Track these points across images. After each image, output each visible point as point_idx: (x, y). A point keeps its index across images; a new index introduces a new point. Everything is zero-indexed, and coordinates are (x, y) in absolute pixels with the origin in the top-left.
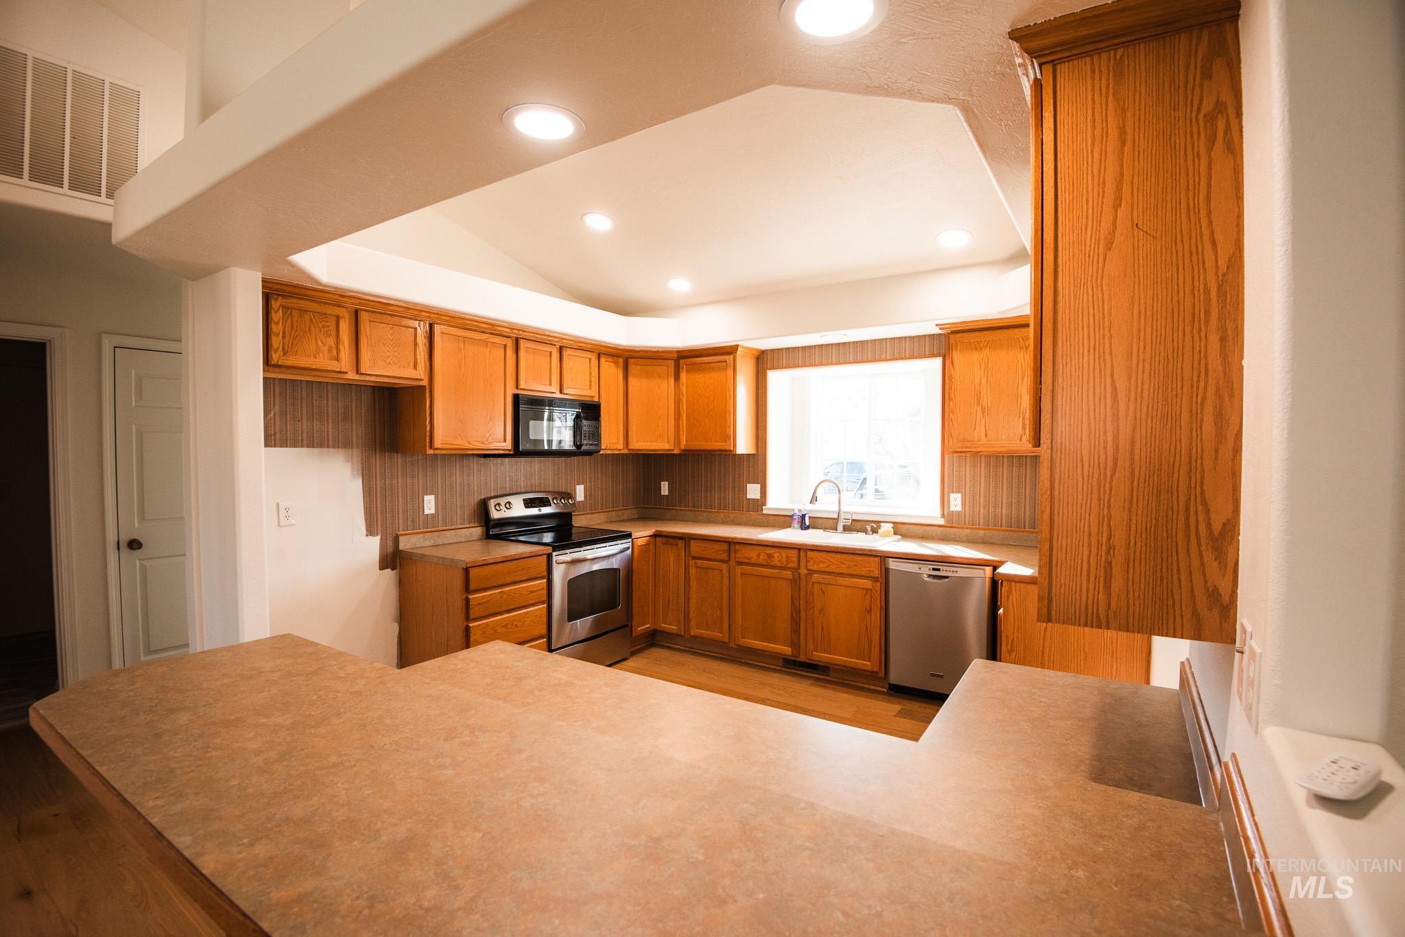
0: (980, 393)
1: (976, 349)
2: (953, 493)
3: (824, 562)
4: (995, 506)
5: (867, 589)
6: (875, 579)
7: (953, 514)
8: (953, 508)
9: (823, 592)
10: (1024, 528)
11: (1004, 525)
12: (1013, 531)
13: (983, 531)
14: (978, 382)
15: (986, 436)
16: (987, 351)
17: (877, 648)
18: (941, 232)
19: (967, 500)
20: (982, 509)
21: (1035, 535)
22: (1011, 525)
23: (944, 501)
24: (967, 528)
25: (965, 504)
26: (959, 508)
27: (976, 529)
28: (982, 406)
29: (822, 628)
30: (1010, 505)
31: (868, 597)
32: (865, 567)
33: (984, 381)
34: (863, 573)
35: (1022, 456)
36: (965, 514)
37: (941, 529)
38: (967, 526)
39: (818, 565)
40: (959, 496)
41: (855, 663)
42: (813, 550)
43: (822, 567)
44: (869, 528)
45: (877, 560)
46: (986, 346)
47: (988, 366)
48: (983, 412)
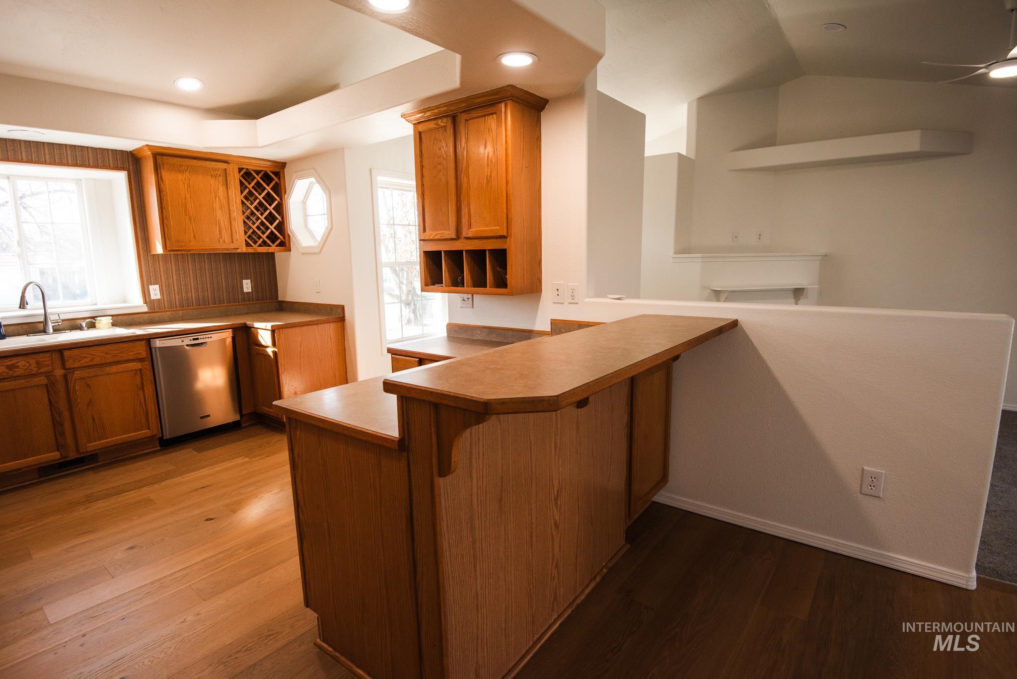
0: (186, 206)
1: (179, 171)
2: (151, 285)
3: (85, 357)
4: (186, 293)
5: (136, 370)
6: (141, 360)
7: (154, 302)
8: (153, 297)
9: (88, 385)
10: (209, 305)
11: (194, 304)
12: (201, 308)
13: (181, 312)
14: (184, 197)
15: (195, 238)
16: (187, 174)
17: (154, 417)
18: (177, 79)
19: (164, 289)
20: (177, 296)
21: (218, 308)
22: (200, 304)
23: (145, 293)
24: (168, 311)
25: (163, 293)
26: (159, 297)
27: (174, 311)
28: (189, 215)
29: (94, 420)
30: (197, 290)
31: (138, 376)
32: (132, 351)
33: (188, 196)
34: (131, 357)
35: (201, 254)
36: (164, 301)
37: (146, 315)
38: (167, 309)
39: (79, 361)
40: (157, 287)
41: (136, 435)
42: (70, 349)
43: (83, 362)
44: (84, 324)
45: (143, 343)
46: (187, 170)
47: (189, 184)
48: (190, 219)
